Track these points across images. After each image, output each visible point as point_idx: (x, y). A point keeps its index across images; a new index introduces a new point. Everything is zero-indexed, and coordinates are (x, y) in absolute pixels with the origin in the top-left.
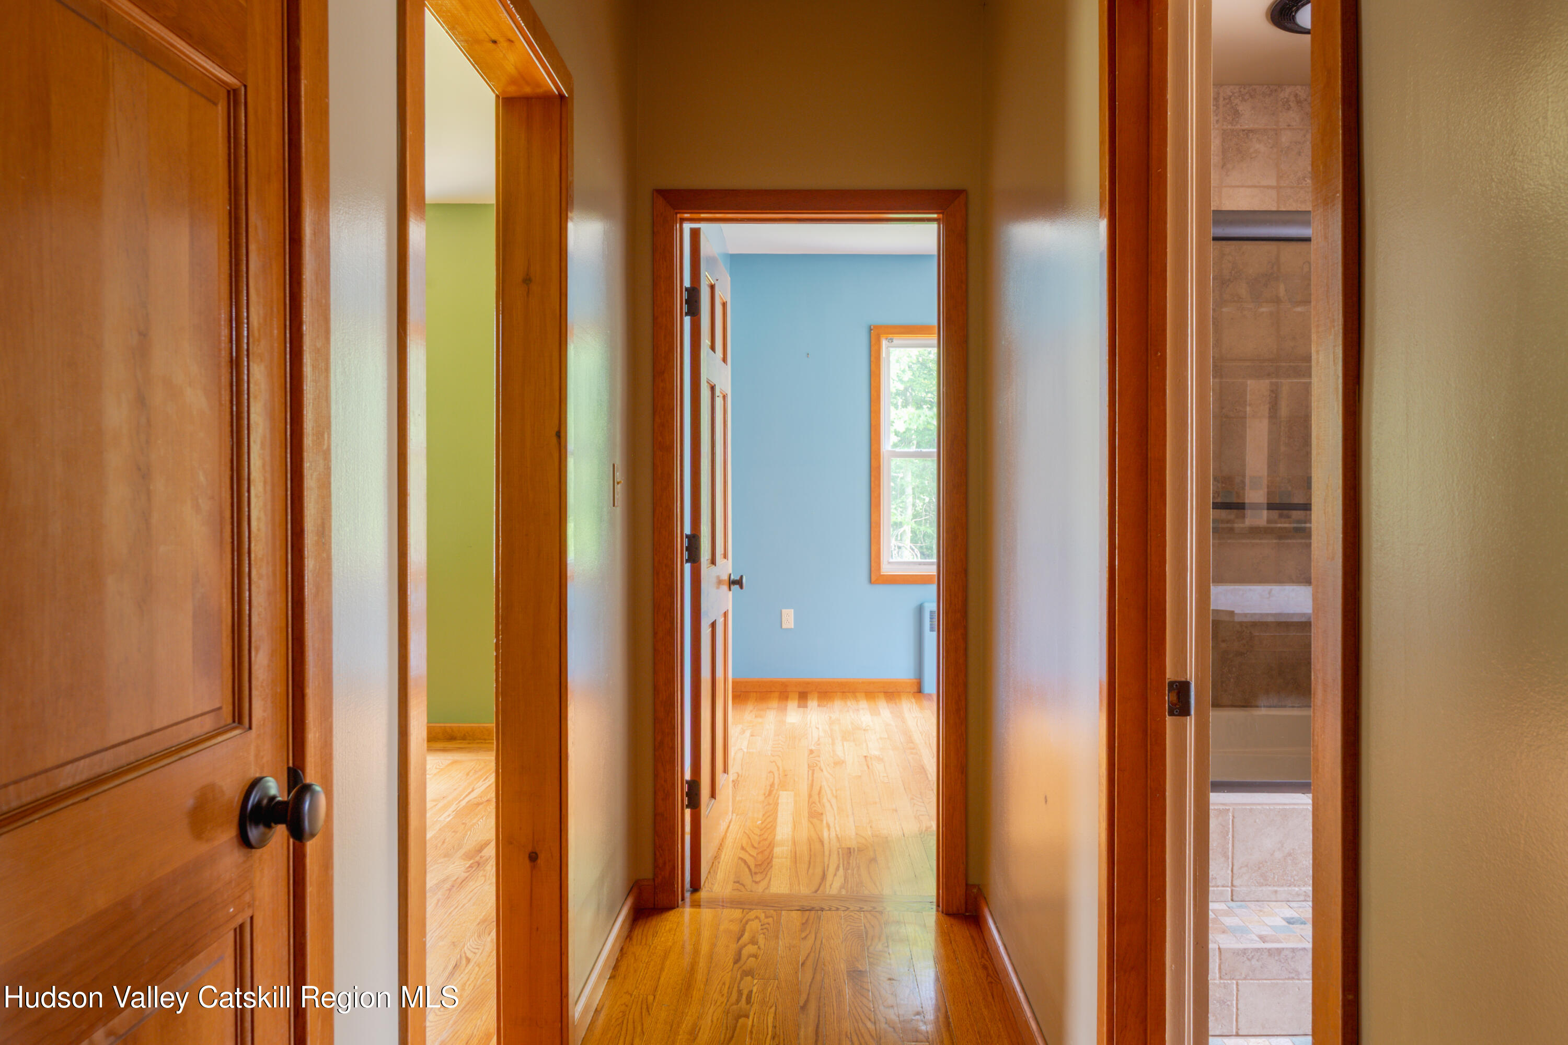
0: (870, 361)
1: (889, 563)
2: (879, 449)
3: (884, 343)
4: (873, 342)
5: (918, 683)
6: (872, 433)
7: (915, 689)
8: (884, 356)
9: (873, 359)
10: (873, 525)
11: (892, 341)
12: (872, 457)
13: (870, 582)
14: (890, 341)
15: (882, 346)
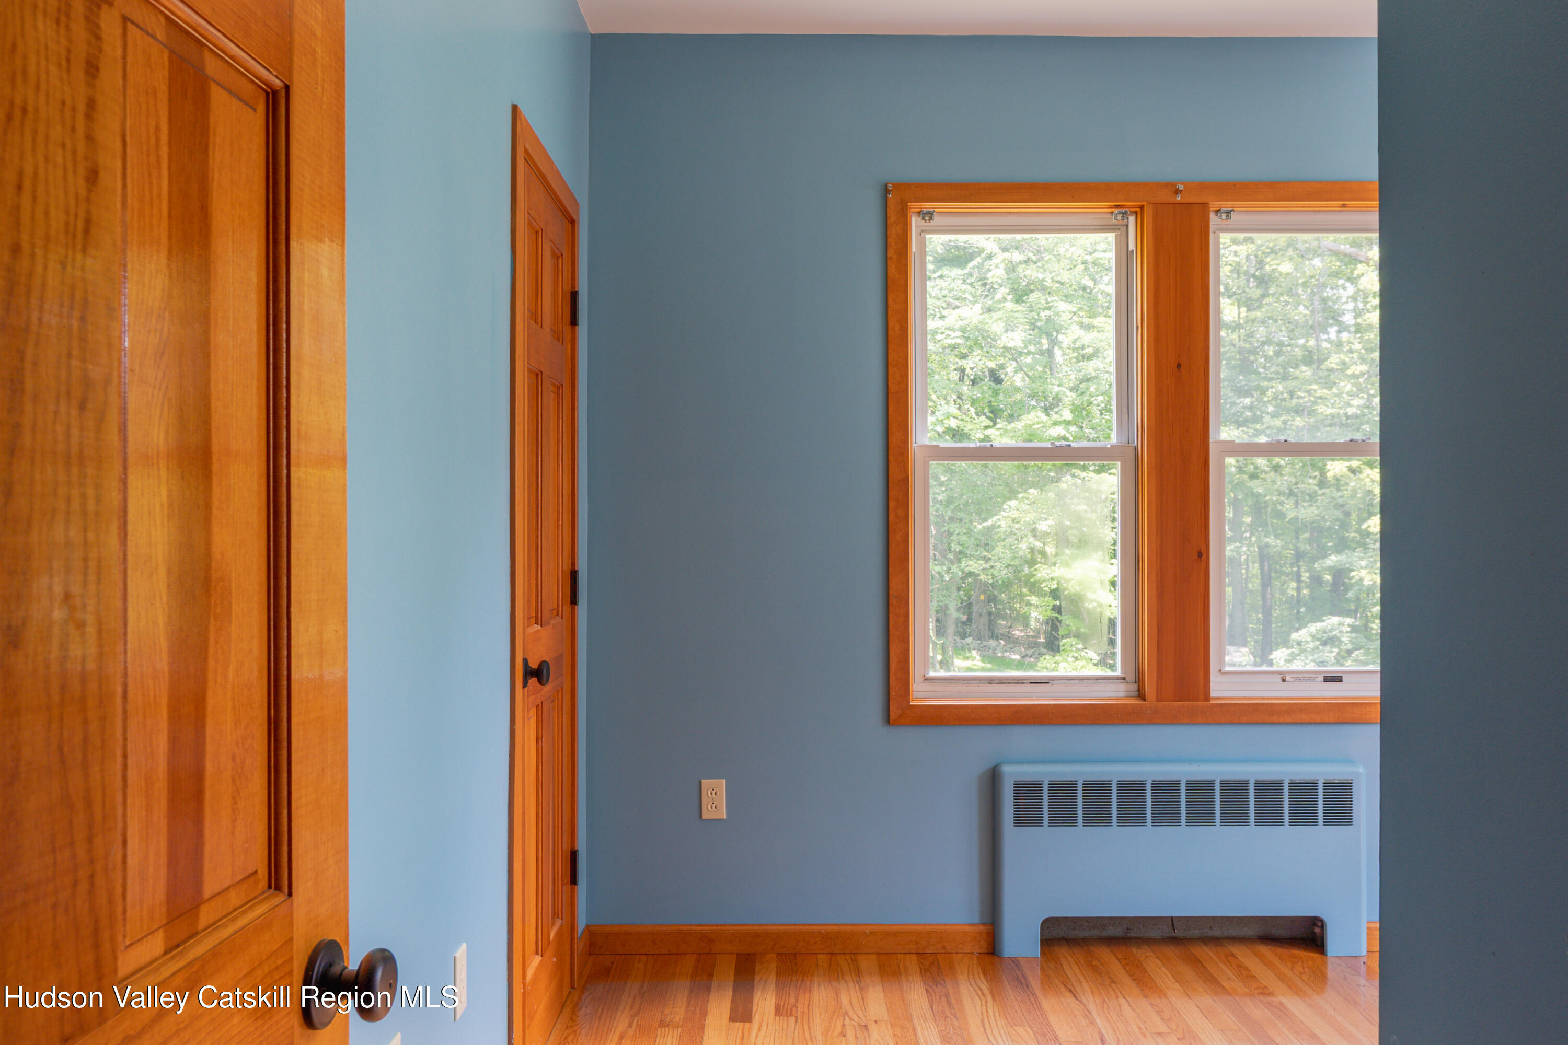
0: (886, 259)
1: (926, 679)
2: (905, 441)
3: (915, 222)
4: (892, 219)
5: (988, 933)
6: (891, 408)
7: (983, 946)
8: (914, 249)
9: (891, 253)
10: (893, 601)
11: (931, 219)
12: (891, 458)
13: (888, 720)
14: (927, 218)
15: (911, 239)
